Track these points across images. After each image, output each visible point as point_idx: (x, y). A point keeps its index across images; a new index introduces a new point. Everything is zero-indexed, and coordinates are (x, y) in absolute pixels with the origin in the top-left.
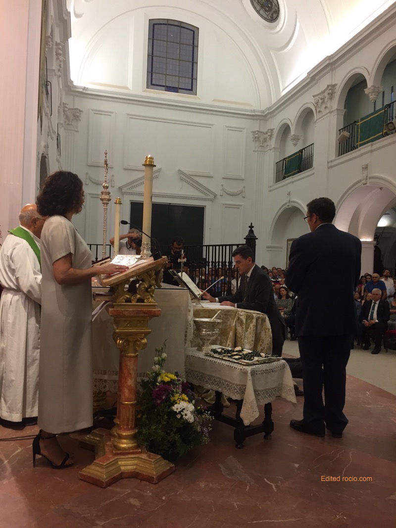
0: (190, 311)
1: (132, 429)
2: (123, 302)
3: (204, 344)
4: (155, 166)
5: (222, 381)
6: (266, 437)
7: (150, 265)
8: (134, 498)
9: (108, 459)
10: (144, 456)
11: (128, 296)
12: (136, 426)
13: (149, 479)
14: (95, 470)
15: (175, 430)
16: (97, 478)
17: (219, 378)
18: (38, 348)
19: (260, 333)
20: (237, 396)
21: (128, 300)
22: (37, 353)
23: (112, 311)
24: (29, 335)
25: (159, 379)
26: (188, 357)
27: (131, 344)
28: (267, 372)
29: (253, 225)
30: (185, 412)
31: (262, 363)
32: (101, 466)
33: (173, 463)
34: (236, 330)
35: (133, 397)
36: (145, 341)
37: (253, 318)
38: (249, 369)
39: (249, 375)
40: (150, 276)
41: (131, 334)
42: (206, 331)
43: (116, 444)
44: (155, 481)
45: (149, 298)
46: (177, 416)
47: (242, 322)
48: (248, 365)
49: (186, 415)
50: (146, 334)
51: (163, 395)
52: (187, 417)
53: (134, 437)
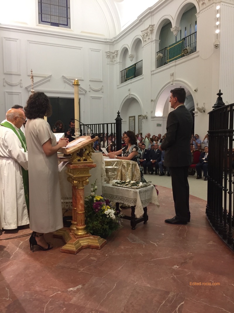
0: (103, 163)
1: (83, 225)
2: (76, 161)
3: (110, 180)
4: (80, 85)
5: (123, 198)
6: (144, 223)
7: (90, 141)
8: (93, 257)
9: (74, 241)
10: (92, 237)
11: (79, 158)
12: (85, 224)
13: (97, 248)
14: (69, 246)
15: (106, 223)
16: (71, 250)
17: (121, 196)
18: (23, 189)
19: (134, 172)
20: (132, 204)
21: (79, 160)
22: (22, 191)
23: (72, 166)
24: (17, 182)
25: (95, 199)
26: (103, 187)
27: (81, 183)
28: (146, 191)
29: (119, 112)
30: (111, 214)
31: (143, 187)
32: (72, 244)
33: (106, 239)
34: (122, 171)
35: (84, 209)
36: (88, 180)
37: (130, 164)
38: (138, 190)
39: (138, 193)
40: (89, 147)
41: (82, 177)
42: (110, 173)
43: (76, 233)
44: (100, 248)
45: (89, 159)
46: (107, 216)
47: (125, 167)
48: (137, 188)
49: (112, 215)
50: (89, 177)
51: (99, 207)
52: (112, 216)
53: (85, 229)
